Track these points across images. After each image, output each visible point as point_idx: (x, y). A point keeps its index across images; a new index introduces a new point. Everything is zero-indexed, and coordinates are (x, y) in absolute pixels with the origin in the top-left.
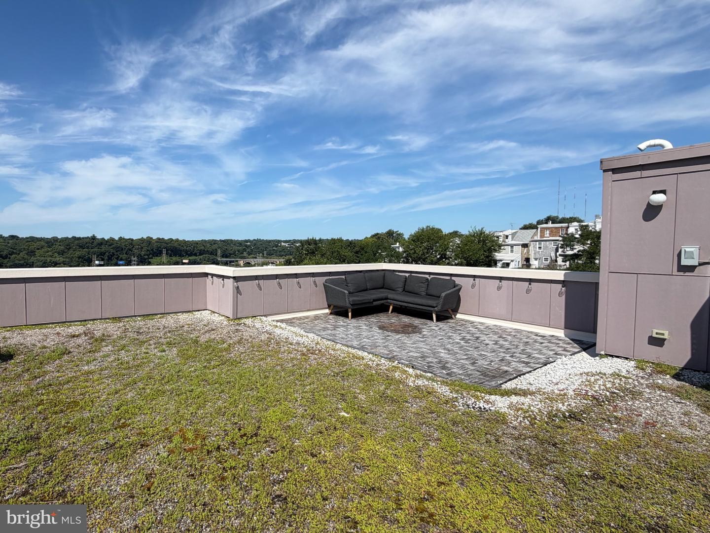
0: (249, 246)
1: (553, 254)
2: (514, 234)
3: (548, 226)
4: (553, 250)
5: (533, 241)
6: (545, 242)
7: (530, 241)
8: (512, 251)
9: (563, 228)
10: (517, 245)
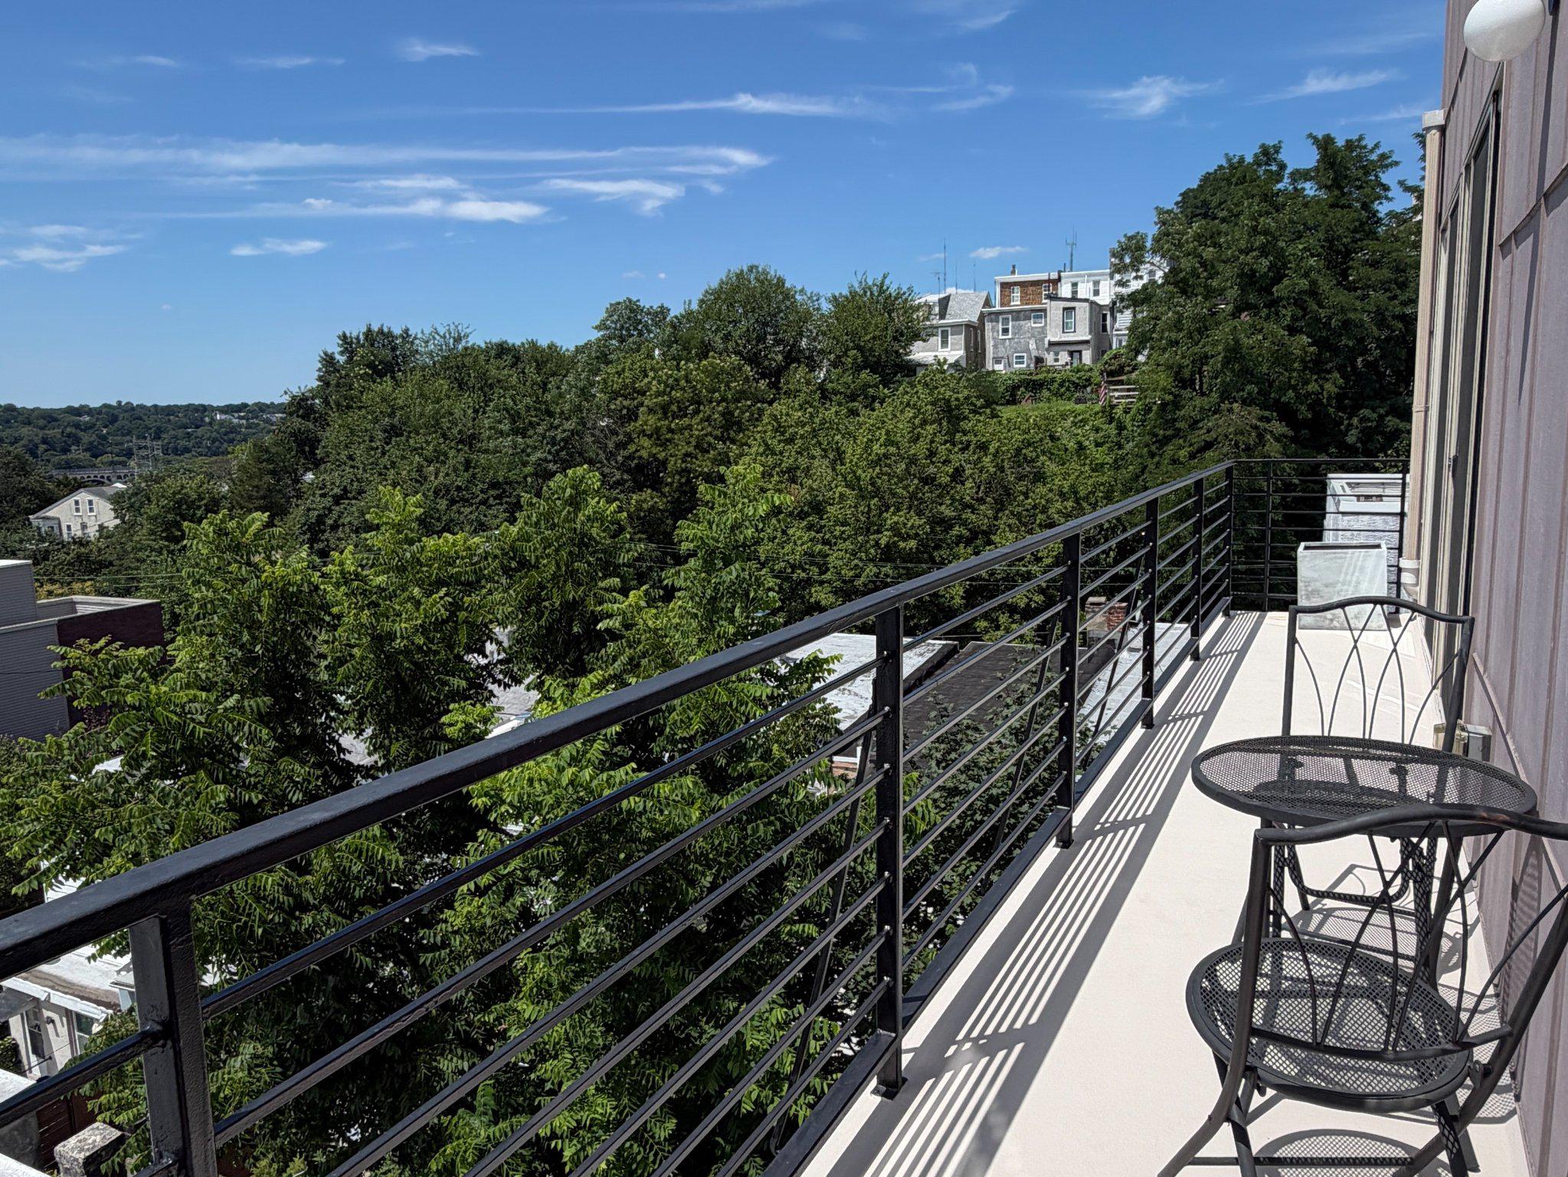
0: (90, 426)
1: (1032, 346)
2: (944, 303)
3: (1017, 278)
4: (1033, 336)
5: (990, 314)
6: (1018, 315)
7: (982, 316)
8: (944, 343)
9: (1049, 281)
10: (956, 327)
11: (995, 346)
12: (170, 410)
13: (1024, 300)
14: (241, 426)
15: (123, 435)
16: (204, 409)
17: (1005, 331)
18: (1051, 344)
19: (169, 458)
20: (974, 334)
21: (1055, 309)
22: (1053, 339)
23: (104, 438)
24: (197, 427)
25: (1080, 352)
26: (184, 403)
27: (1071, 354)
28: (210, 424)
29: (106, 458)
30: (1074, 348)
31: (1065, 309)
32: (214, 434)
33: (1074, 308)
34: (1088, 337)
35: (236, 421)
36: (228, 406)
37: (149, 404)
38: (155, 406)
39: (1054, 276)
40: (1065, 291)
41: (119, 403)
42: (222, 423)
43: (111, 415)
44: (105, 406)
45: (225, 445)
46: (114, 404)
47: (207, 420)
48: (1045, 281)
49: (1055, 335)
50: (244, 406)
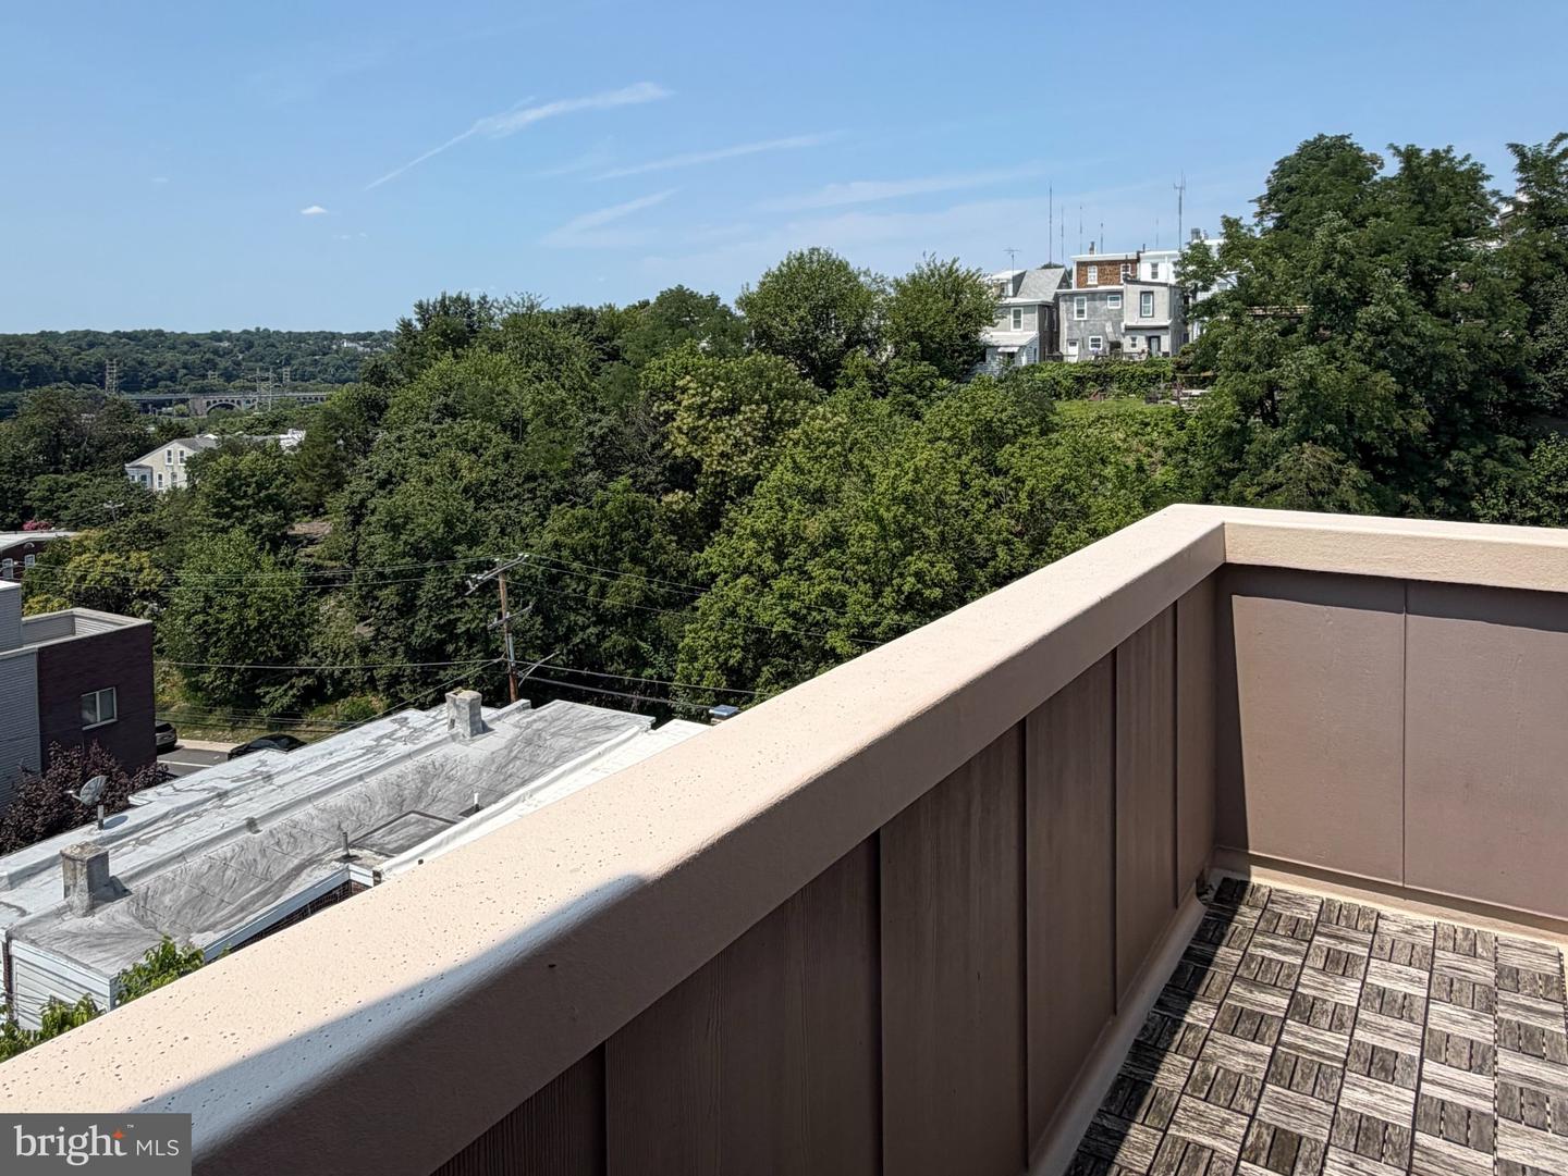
0: (228, 352)
1: (1109, 329)
2: (1018, 281)
3: (1097, 256)
4: (1110, 319)
5: (1064, 295)
6: (1093, 296)
7: (1057, 297)
8: (1017, 324)
9: (1126, 261)
10: (1028, 307)
11: (1070, 328)
12: (300, 338)
13: (1102, 280)
14: (364, 354)
15: (256, 361)
16: (333, 337)
17: (1081, 312)
18: (1129, 329)
19: (296, 383)
20: (1049, 315)
21: (1132, 293)
22: (1130, 324)
23: (238, 364)
24: (324, 354)
25: (1159, 337)
26: (317, 330)
27: (1149, 339)
28: (337, 352)
29: (238, 383)
30: (1153, 335)
31: (1142, 293)
32: (340, 362)
33: (1152, 293)
34: (1167, 322)
35: (360, 349)
36: (355, 335)
37: (284, 331)
38: (290, 333)
39: (1132, 255)
40: (1144, 272)
41: (258, 329)
42: (347, 352)
43: (247, 341)
44: (246, 332)
45: (348, 373)
46: (253, 330)
47: (334, 347)
48: (1123, 262)
49: (1132, 319)
50: (371, 334)
